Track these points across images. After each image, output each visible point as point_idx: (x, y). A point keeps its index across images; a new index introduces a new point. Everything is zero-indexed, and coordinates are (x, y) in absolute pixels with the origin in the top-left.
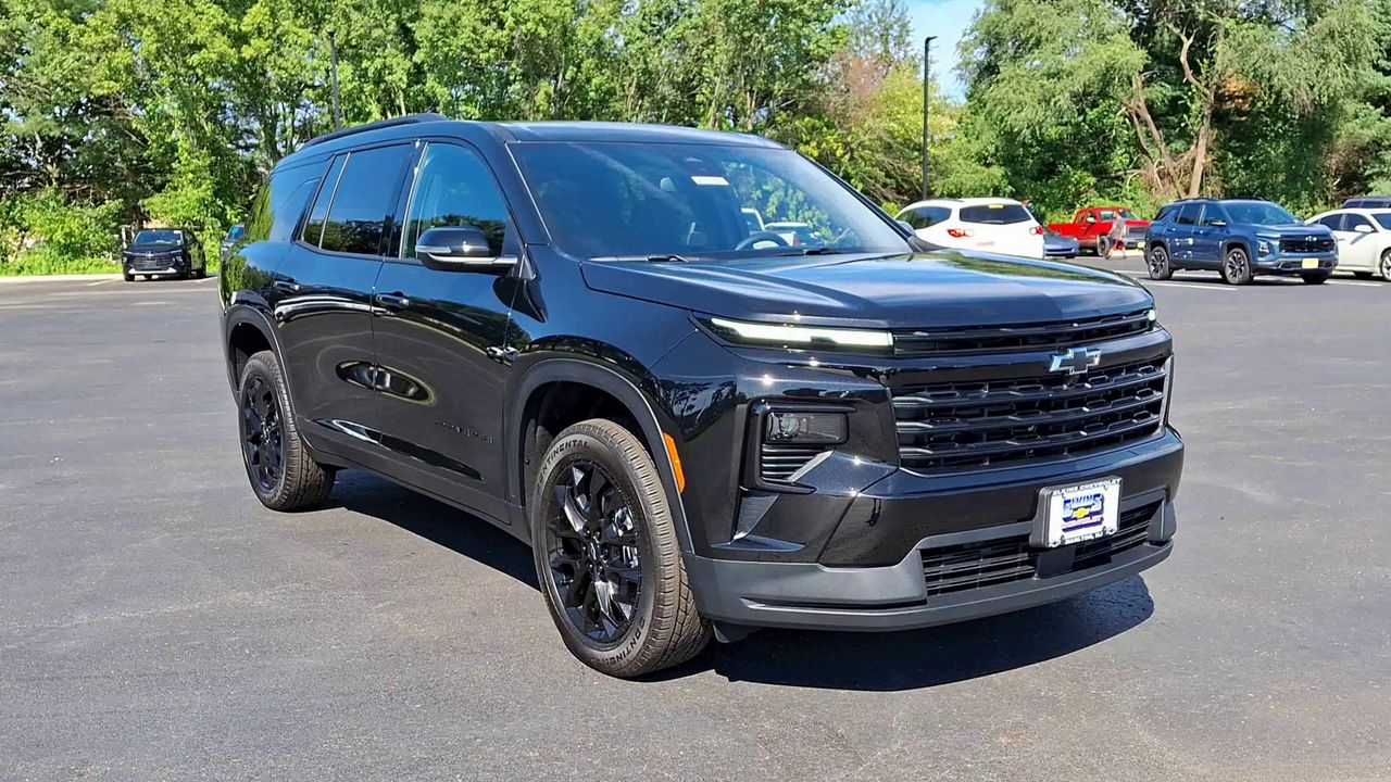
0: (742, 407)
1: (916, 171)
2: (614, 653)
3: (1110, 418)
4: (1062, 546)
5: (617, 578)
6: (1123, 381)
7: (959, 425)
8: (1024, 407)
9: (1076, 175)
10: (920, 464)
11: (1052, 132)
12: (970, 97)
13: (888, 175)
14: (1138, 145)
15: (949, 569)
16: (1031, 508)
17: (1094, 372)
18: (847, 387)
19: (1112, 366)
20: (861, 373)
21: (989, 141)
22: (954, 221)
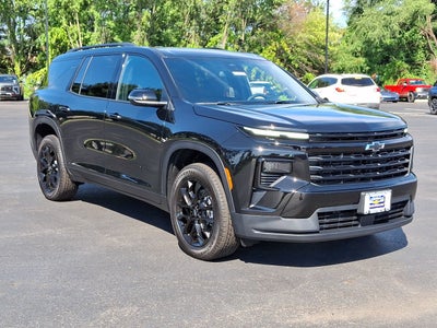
0: (254, 160)
1: (322, 58)
2: (202, 251)
3: (388, 168)
4: (369, 214)
5: (204, 222)
6: (394, 154)
7: (332, 168)
8: (356, 163)
9: (399, 62)
10: (318, 182)
11: (388, 41)
12: (349, 24)
13: (309, 60)
14: (429, 50)
15: (328, 221)
16: (358, 199)
17: (382, 151)
18: (291, 153)
19: (388, 149)
20: (295, 148)
21: (358, 45)
22: (339, 84)
